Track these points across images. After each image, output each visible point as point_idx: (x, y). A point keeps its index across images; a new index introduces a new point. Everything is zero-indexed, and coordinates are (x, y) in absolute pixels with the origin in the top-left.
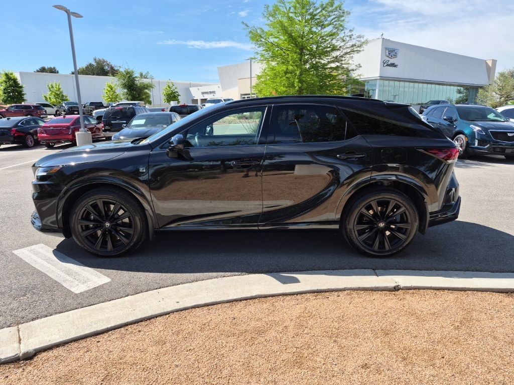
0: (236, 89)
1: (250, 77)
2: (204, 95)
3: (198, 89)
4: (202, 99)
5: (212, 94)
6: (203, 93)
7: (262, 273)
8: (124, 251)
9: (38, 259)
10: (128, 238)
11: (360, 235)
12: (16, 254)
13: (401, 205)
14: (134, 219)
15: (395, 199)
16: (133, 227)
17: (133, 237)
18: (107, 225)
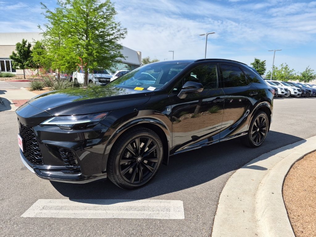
7: (239, 168)
8: (151, 178)
9: (76, 212)
10: (153, 167)
11: (253, 136)
12: (33, 217)
13: (265, 118)
14: (160, 150)
15: (264, 115)
16: (158, 157)
17: (158, 164)
18: (139, 160)
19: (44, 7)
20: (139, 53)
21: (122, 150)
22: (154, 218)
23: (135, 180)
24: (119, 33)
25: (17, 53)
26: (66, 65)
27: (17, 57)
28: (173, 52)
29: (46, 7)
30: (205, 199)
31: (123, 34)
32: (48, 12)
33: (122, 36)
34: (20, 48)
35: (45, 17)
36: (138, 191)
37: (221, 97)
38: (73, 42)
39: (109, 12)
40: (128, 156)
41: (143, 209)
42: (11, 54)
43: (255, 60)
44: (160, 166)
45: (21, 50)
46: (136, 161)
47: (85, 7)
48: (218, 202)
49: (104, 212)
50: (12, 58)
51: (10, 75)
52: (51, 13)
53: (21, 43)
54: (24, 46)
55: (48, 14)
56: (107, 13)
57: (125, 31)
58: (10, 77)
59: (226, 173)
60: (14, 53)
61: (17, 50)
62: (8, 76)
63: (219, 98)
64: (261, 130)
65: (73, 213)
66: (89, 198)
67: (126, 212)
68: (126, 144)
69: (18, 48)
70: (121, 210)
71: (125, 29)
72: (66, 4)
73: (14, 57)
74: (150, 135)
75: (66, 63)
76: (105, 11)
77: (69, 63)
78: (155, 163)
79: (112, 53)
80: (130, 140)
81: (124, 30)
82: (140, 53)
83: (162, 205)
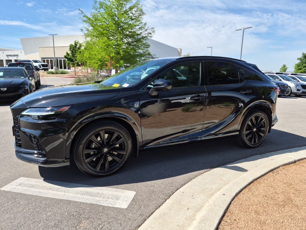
0: (38, 54)
1: (53, 46)
2: (9, 57)
3: (3, 53)
4: (6, 60)
5: (16, 57)
6: (7, 56)
7: (217, 167)
8: (118, 168)
9: (42, 190)
10: (121, 158)
11: (247, 136)
12: (8, 190)
13: (263, 118)
14: (127, 143)
15: (261, 115)
16: (126, 149)
17: (125, 157)
18: (106, 151)
19: (81, 12)
20: (179, 50)
21: (85, 140)
22: (101, 204)
23: (100, 169)
24: (146, 32)
25: (70, 53)
26: (99, 64)
27: (69, 57)
28: (212, 48)
29: (83, 12)
30: (158, 193)
31: (150, 33)
32: (84, 16)
33: (150, 35)
34: (72, 49)
35: (82, 21)
36: (103, 179)
37: (201, 95)
38: (104, 43)
39: (137, 14)
40: (93, 146)
41: (97, 195)
42: (65, 54)
43: (303, 55)
44: (128, 158)
45: (73, 50)
46: (102, 152)
47: (116, 10)
48: (170, 197)
49: (63, 193)
50: (65, 57)
51: (64, 72)
52: (87, 17)
53: (73, 44)
54: (76, 47)
55: (85, 19)
56: (136, 14)
57: (153, 30)
58: (64, 73)
59: (199, 170)
60: (67, 54)
61: (70, 51)
62: (62, 73)
63: (199, 96)
64: (259, 131)
65: (39, 191)
66: (58, 181)
67: (80, 196)
68: (89, 135)
69: (71, 48)
70: (78, 193)
71: (153, 28)
72: (100, 8)
73: (67, 56)
74: (116, 129)
75: (99, 62)
76: (134, 12)
77: (101, 61)
78: (123, 155)
79: (141, 51)
80: (94, 132)
81: (151, 30)
82: (181, 50)
83: (115, 193)
